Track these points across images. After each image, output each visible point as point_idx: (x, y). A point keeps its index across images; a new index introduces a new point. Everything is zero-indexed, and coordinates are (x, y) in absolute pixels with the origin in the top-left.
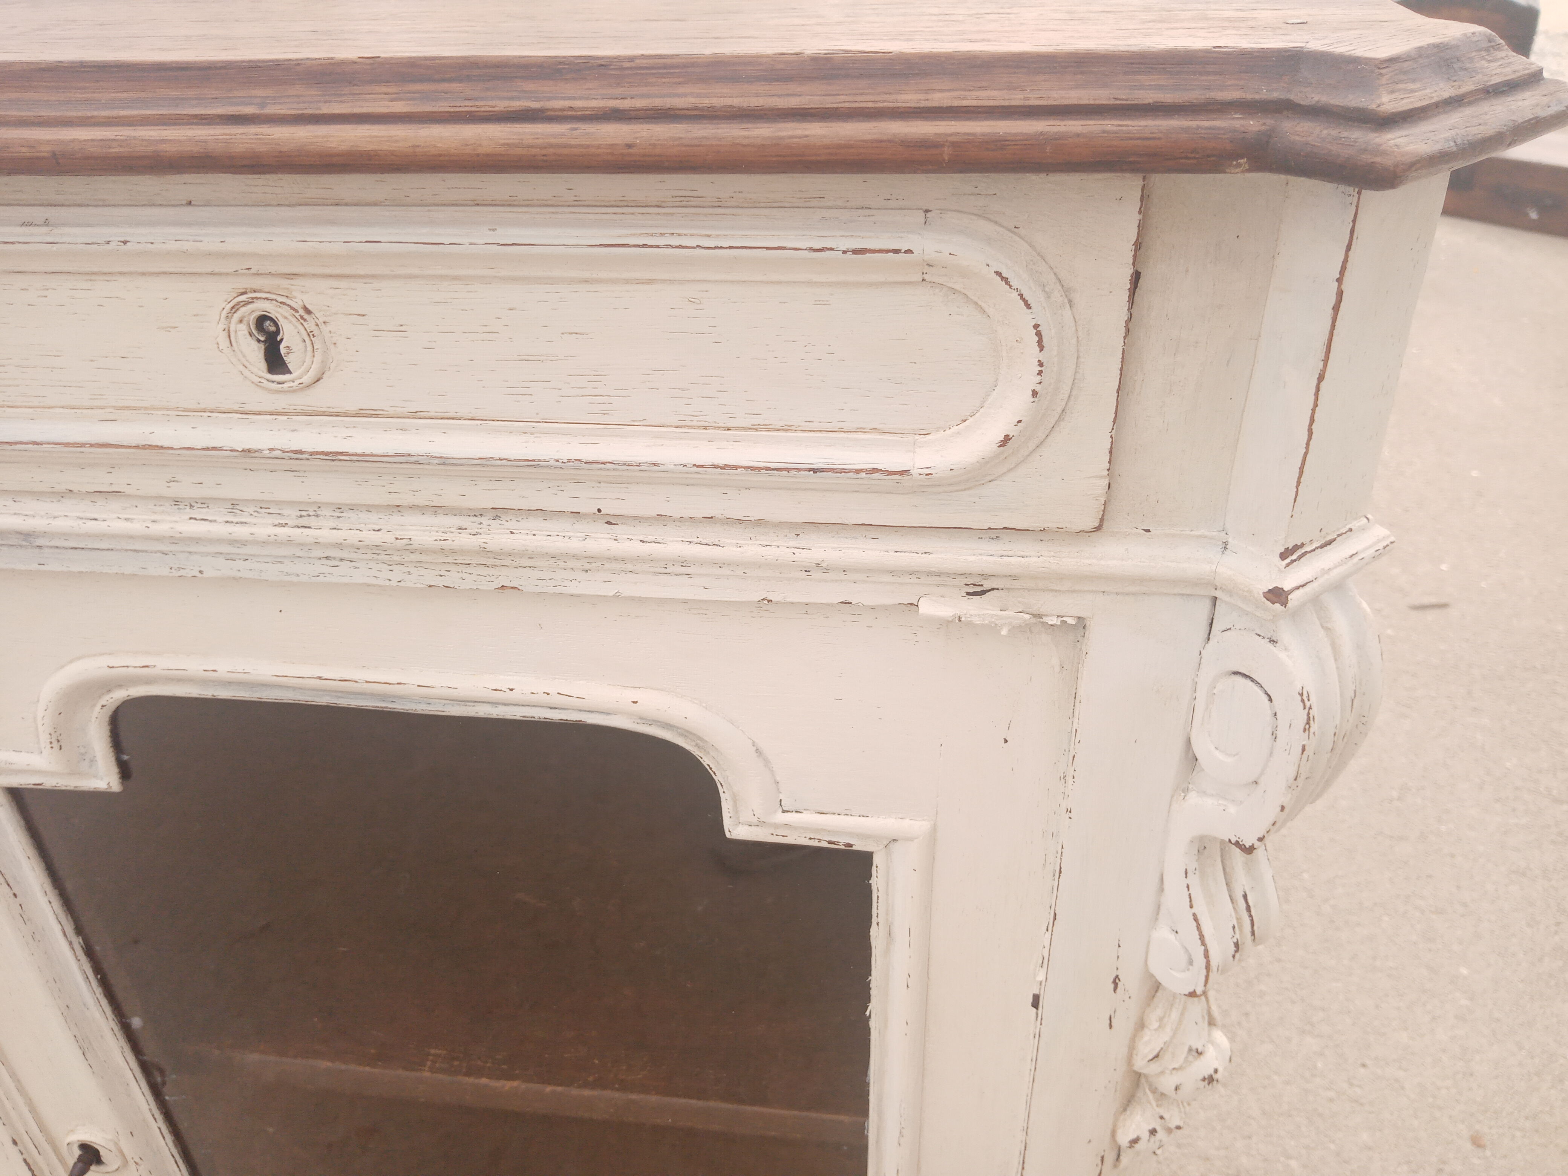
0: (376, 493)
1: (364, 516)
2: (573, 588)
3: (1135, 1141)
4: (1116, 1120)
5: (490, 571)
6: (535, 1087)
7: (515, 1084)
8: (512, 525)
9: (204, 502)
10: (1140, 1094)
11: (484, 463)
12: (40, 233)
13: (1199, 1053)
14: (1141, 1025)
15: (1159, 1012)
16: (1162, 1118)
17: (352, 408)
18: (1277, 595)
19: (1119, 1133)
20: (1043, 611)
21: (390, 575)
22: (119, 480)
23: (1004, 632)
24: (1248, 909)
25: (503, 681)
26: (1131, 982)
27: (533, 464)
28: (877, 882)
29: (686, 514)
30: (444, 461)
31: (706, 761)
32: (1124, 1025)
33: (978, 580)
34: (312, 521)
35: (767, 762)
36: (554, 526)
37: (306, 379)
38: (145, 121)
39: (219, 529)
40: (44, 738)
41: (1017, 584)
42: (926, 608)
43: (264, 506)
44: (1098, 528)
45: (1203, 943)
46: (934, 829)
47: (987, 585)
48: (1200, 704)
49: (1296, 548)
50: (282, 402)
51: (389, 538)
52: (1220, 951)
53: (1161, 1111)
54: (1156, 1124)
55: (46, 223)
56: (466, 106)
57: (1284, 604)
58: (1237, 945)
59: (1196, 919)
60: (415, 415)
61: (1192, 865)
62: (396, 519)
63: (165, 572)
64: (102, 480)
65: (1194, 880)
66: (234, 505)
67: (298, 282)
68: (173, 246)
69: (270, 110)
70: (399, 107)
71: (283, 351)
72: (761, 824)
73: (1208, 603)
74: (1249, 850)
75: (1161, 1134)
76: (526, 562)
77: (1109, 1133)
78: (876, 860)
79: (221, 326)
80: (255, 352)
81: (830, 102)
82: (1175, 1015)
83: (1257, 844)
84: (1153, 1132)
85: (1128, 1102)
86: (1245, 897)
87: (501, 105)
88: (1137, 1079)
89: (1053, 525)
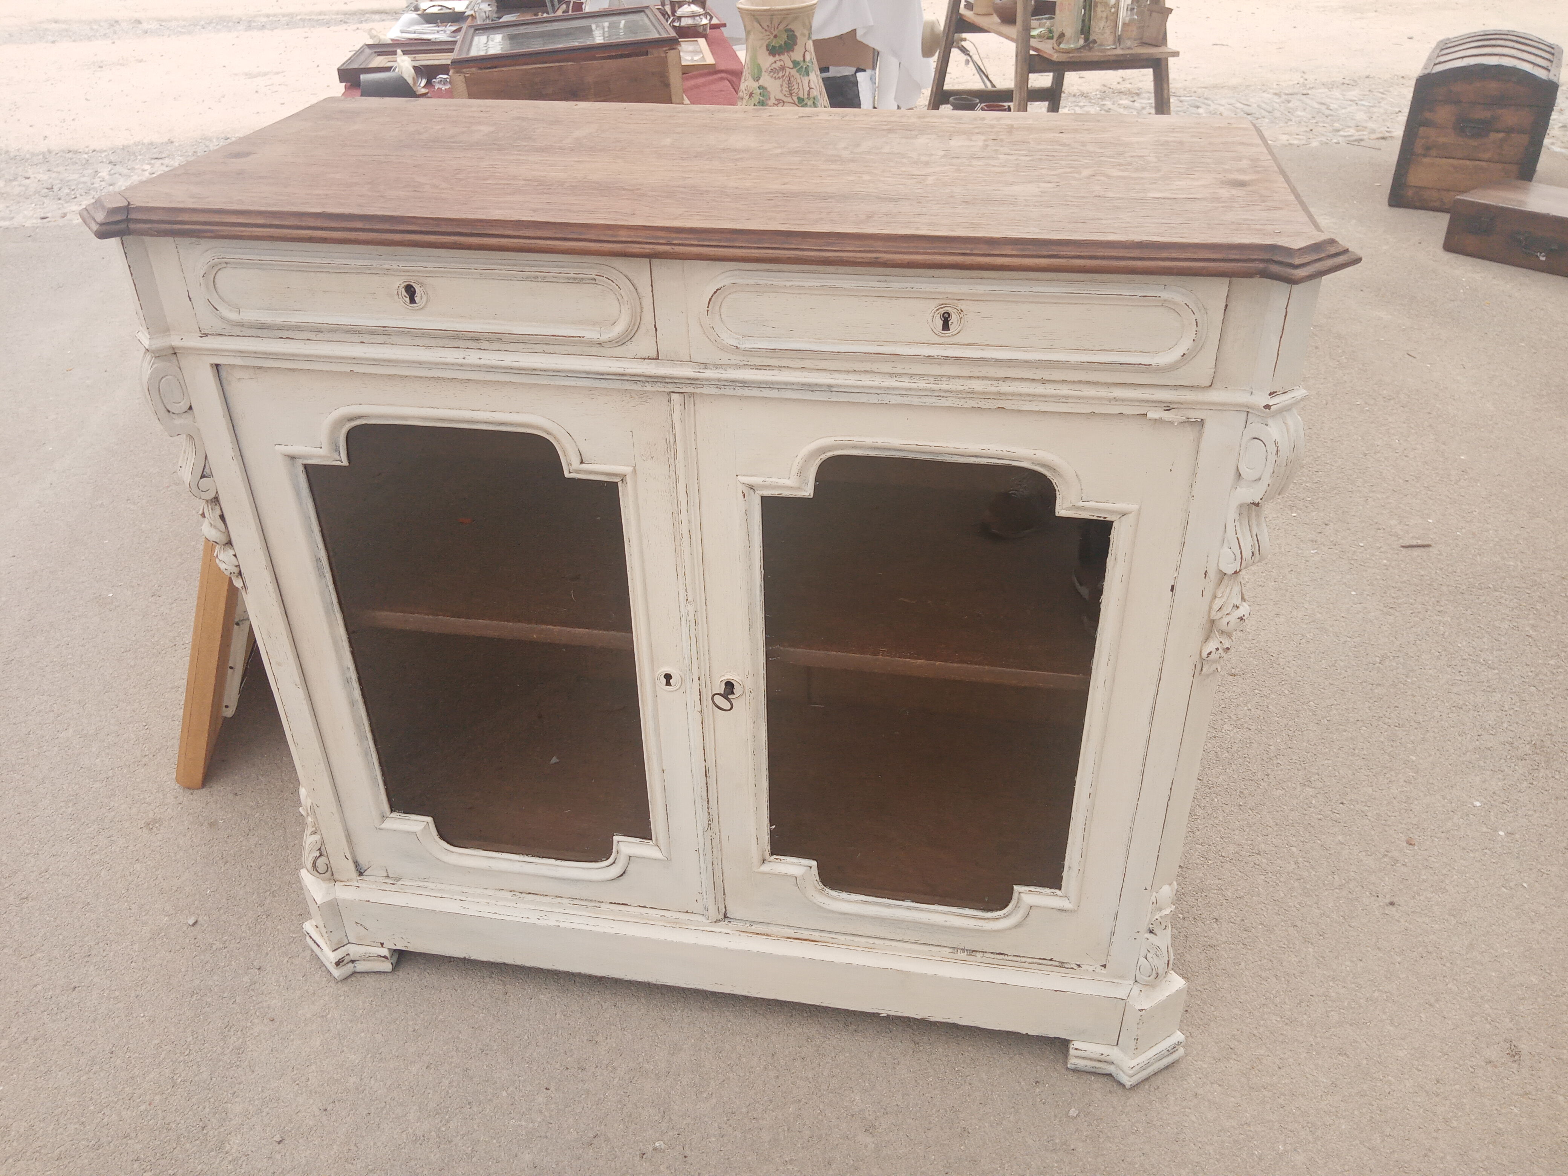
0: (965, 372)
1: (957, 380)
2: (1024, 408)
3: (1210, 653)
4: (1202, 646)
5: (996, 401)
6: (932, 662)
7: (922, 661)
8: (1009, 384)
9: (901, 375)
10: (1212, 635)
11: (1010, 360)
12: (884, 284)
13: (1238, 607)
14: (1215, 597)
15: (1222, 590)
16: (1221, 642)
17: (966, 343)
18: (1267, 407)
19: (1203, 651)
20: (1189, 417)
21: (959, 403)
22: (875, 367)
23: (1176, 424)
24: (1258, 540)
25: (985, 446)
26: (1212, 574)
27: (1026, 361)
28: (1114, 535)
29: (1072, 380)
30: (996, 360)
31: (1055, 481)
32: (1208, 595)
33: (1169, 405)
34: (939, 382)
35: (1079, 480)
36: (1024, 384)
37: (954, 333)
38: (935, 253)
39: (906, 385)
40: (795, 470)
41: (1182, 406)
42: (1150, 415)
43: (922, 376)
44: (1211, 386)
45: (1240, 548)
46: (1140, 509)
47: (1172, 406)
48: (1242, 452)
49: (1274, 392)
50: (942, 340)
51: (967, 388)
52: (1247, 554)
53: (1221, 640)
54: (1219, 646)
55: (886, 281)
56: (1035, 253)
57: (1270, 409)
58: (1253, 553)
59: (1238, 539)
60: (988, 345)
61: (1237, 518)
62: (969, 381)
63: (876, 401)
64: (868, 366)
65: (1237, 524)
66: (912, 376)
67: (961, 301)
68: (928, 290)
69: (975, 252)
70: (1014, 252)
71: (950, 323)
72: (1074, 507)
73: (1246, 413)
74: (1257, 505)
75: (1220, 651)
76: (1010, 398)
77: (1199, 653)
78: (1114, 525)
79: (931, 315)
80: (940, 323)
81: (1141, 255)
82: (1228, 591)
83: (1260, 501)
84: (1217, 649)
85: (1207, 639)
86: (1257, 536)
87: (1045, 253)
88: (1212, 622)
89: (1196, 384)
